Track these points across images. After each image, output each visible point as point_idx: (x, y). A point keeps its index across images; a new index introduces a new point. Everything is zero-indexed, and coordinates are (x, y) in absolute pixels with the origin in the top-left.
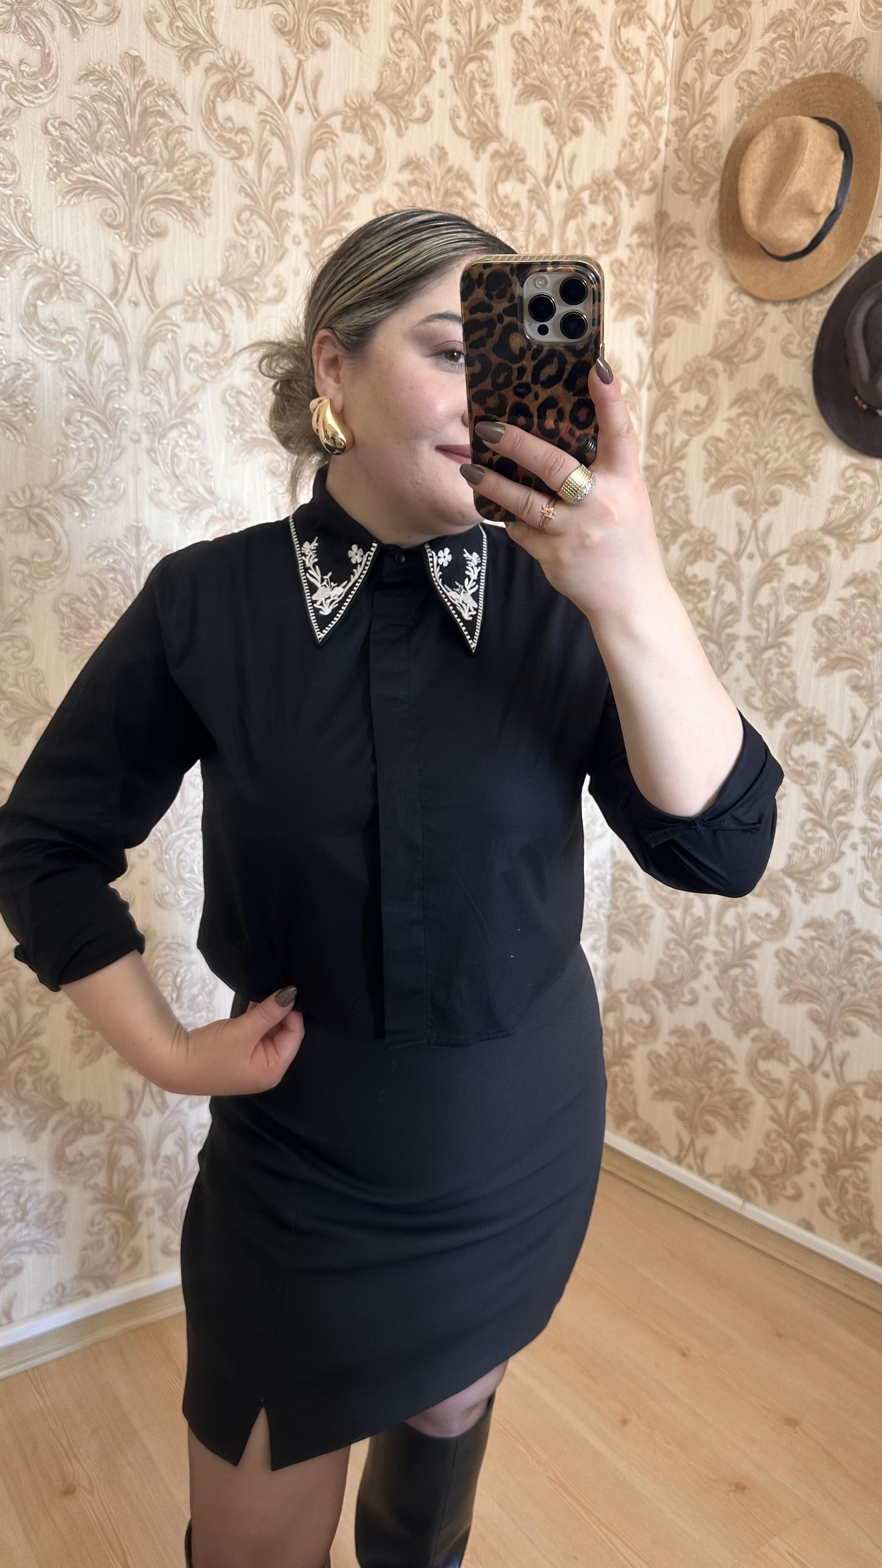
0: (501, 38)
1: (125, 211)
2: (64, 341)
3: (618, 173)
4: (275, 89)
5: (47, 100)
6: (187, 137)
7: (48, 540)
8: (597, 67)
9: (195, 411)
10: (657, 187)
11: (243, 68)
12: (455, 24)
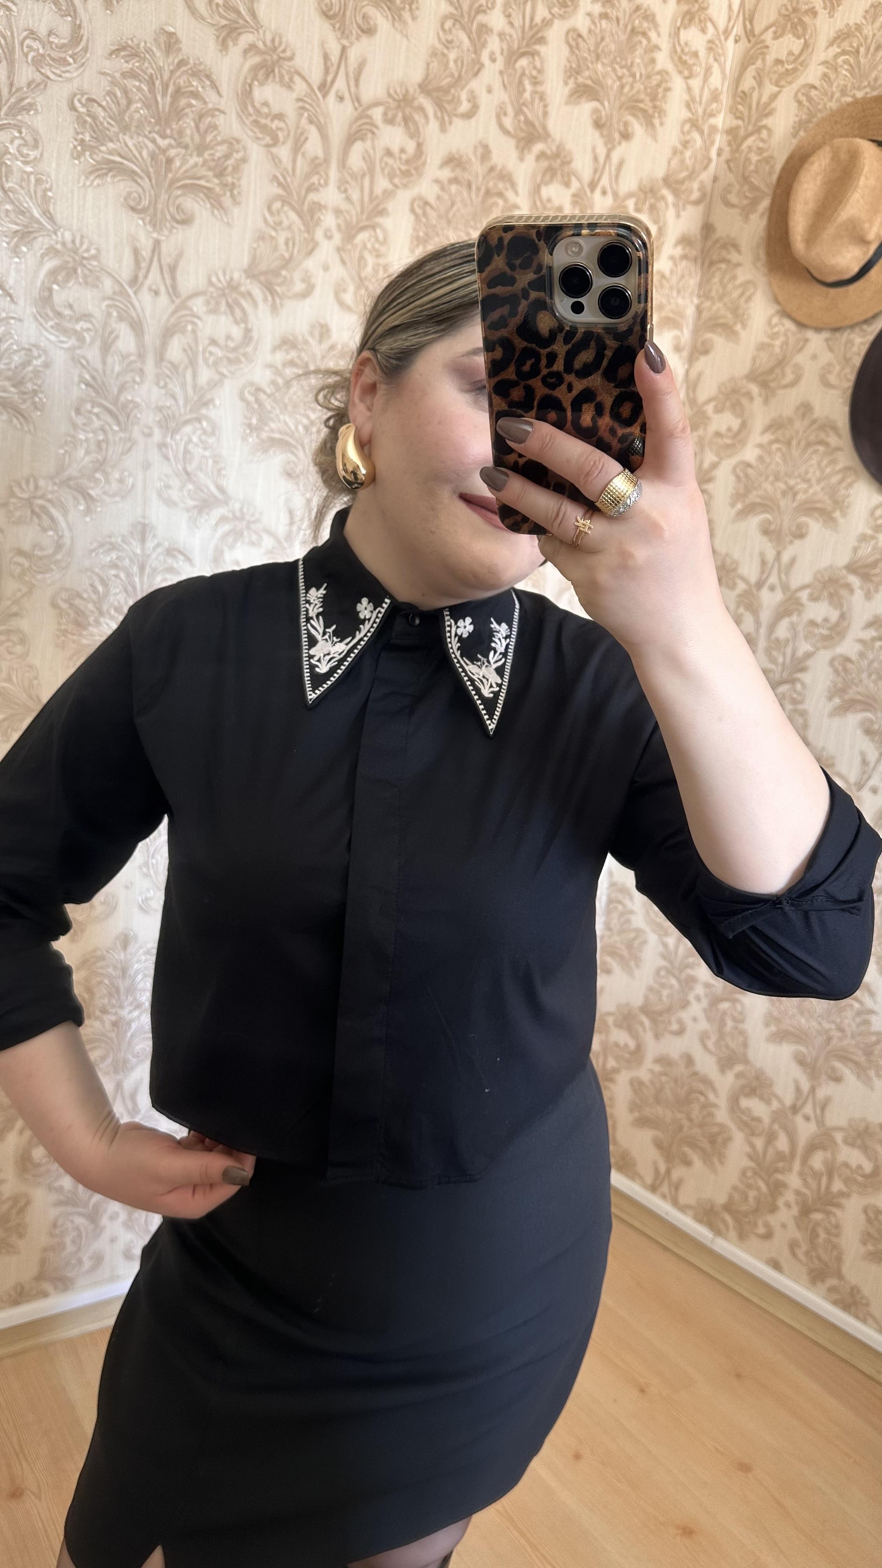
0: (556, 34)
1: (150, 196)
2: (78, 327)
3: (667, 181)
4: (316, 75)
5: (75, 74)
6: (220, 120)
7: (51, 533)
8: (653, 69)
9: (211, 407)
10: (705, 199)
11: (284, 51)
12: (509, 16)
